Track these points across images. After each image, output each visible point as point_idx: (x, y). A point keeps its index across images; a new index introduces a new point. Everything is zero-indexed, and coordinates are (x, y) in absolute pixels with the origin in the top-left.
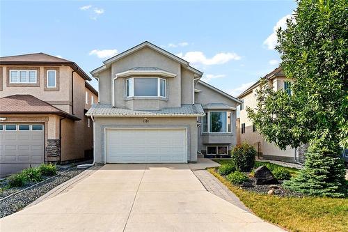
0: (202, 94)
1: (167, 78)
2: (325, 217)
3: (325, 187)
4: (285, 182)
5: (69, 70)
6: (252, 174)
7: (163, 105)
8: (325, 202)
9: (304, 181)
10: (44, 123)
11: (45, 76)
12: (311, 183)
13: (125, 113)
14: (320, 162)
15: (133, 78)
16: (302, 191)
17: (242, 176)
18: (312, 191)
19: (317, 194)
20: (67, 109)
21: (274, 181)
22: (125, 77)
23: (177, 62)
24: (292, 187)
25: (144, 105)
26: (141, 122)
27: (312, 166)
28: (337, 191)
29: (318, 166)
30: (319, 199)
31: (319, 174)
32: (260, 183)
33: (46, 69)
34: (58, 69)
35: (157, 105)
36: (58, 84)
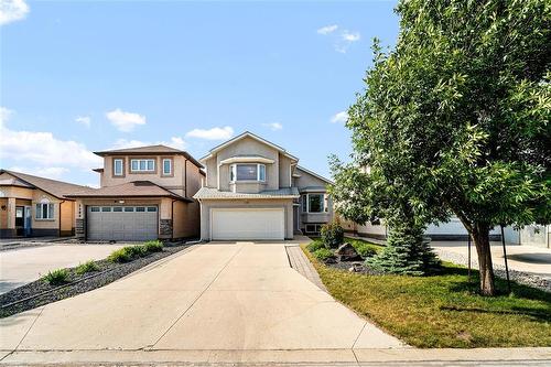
0: (303, 179)
1: (266, 164)
2: (401, 298)
3: (406, 265)
4: (368, 259)
5: (183, 158)
6: (337, 251)
7: (262, 188)
8: (405, 281)
9: (386, 259)
10: (157, 205)
11: (162, 164)
12: (392, 261)
13: (227, 195)
14: (402, 240)
15: (236, 165)
16: (383, 269)
17: (327, 252)
18: (392, 269)
19: (397, 272)
20: (181, 193)
21: (358, 258)
22: (229, 164)
23: (275, 150)
24: (373, 265)
25: (245, 188)
26: (242, 204)
27: (393, 244)
28: (418, 269)
29: (400, 244)
30: (399, 277)
31: (400, 252)
32: (343, 259)
33: (162, 159)
34: (172, 158)
35: (257, 188)
36: (173, 171)
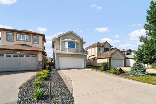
1: (77, 43)
10: (37, 55)
11: (33, 38)
15: (68, 42)
25: (71, 50)
26: (71, 56)
33: (33, 36)
34: (38, 36)
35: (75, 51)
36: (38, 41)
